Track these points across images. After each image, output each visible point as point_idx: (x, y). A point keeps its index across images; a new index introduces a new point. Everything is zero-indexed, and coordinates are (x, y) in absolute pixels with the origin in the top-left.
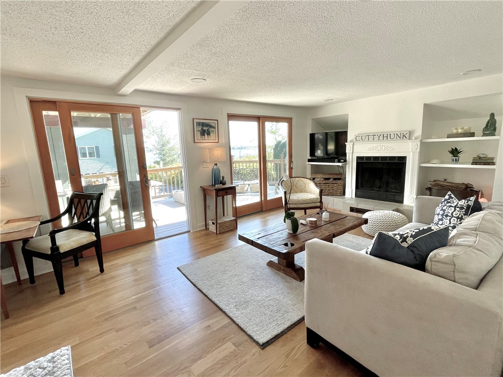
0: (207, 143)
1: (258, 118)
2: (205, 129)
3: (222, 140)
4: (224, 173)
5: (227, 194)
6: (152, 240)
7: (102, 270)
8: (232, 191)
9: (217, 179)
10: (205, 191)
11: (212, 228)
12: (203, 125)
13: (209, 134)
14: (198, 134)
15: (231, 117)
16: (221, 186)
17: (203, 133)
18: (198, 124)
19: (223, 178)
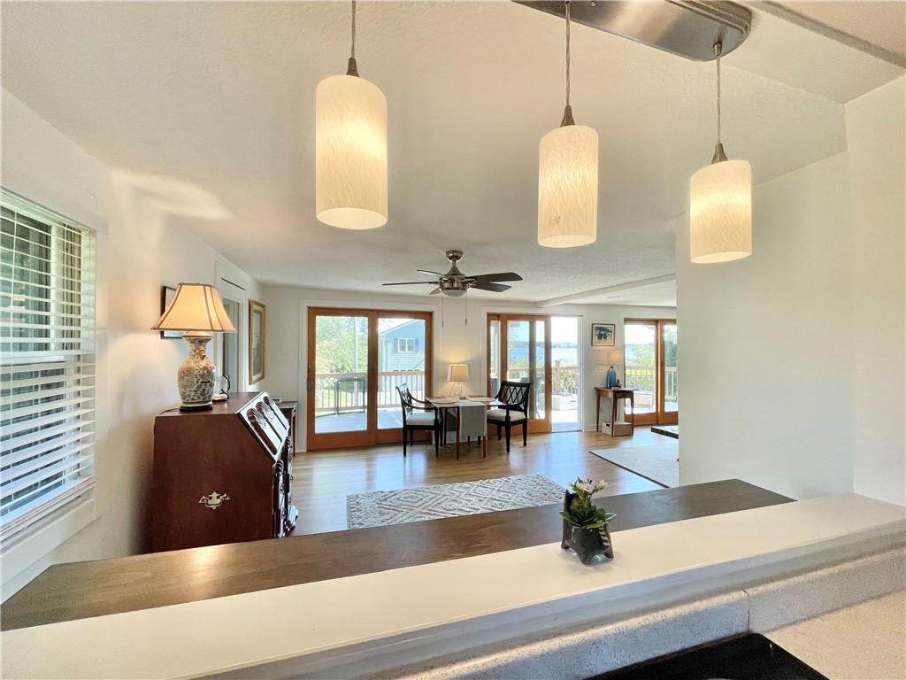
0: (602, 346)
1: (656, 322)
2: (602, 332)
3: (618, 344)
4: (619, 376)
5: (624, 397)
6: (550, 432)
7: (525, 444)
8: (629, 394)
9: (612, 382)
10: (599, 392)
11: (607, 430)
12: (601, 329)
13: (605, 338)
14: (595, 338)
15: (627, 320)
16: (617, 389)
17: (600, 337)
18: (597, 328)
19: (618, 381)
